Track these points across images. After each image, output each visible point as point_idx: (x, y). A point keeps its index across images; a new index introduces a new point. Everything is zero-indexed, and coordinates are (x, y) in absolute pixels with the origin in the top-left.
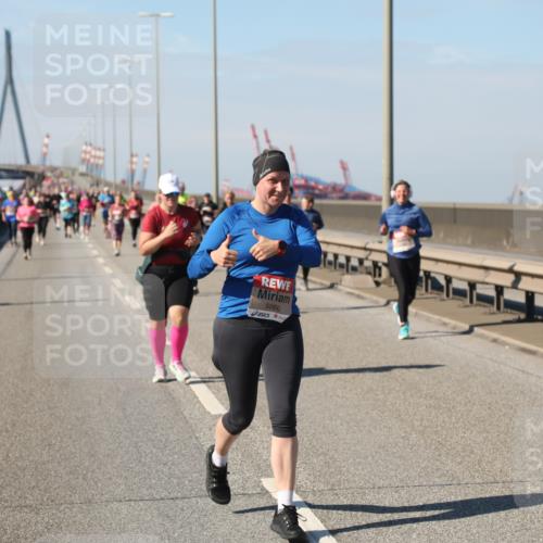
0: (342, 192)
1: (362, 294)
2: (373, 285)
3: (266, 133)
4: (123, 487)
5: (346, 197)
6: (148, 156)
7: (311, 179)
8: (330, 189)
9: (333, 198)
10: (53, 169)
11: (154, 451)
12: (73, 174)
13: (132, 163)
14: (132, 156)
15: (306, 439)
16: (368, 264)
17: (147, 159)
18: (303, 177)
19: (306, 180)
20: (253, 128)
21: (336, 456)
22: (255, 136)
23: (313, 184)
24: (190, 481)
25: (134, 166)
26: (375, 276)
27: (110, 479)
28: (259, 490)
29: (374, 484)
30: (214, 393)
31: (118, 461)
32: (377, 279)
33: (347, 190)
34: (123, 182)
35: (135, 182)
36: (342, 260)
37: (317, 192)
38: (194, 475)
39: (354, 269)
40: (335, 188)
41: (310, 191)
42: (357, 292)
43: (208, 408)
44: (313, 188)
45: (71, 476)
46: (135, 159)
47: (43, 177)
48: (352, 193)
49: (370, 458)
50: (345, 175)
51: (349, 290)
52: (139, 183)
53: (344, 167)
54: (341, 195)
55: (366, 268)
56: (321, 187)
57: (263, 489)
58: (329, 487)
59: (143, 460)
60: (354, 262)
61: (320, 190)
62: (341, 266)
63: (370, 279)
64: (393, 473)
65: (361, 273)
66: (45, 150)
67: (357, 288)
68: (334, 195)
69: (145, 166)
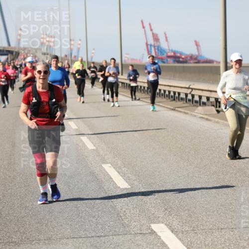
0: (196, 59)
1: (209, 118)
2: (216, 112)
3: (150, 24)
4: (69, 230)
5: (199, 62)
6: (80, 40)
7: (178, 52)
8: (189, 58)
9: (191, 63)
10: (24, 49)
11: (87, 209)
12: (36, 52)
13: (71, 45)
14: (71, 40)
15: (177, 201)
16: (212, 100)
17: (80, 42)
18: (172, 51)
19: (175, 53)
20: (142, 22)
21: (195, 211)
22: (144, 27)
23: (178, 55)
24: (109, 226)
25: (72, 46)
26: (216, 107)
27: (62, 226)
28: (150, 231)
29: (218, 227)
30: (121, 176)
31: (66, 215)
32: (218, 109)
33: (199, 58)
34: (66, 56)
35: (73, 56)
36: (197, 98)
37: (181, 60)
38: (111, 223)
39: (204, 104)
40: (191, 57)
41: (177, 59)
42: (206, 117)
43: (118, 185)
44: (179, 57)
45: (39, 225)
46: (72, 42)
47: (18, 54)
48: (202, 60)
49: (215, 212)
50: (198, 49)
51: (202, 116)
52: (75, 57)
53: (197, 44)
54: (196, 61)
55: (211, 102)
56: (183, 57)
57: (152, 230)
58: (192, 228)
59: (81, 215)
60: (204, 100)
61: (183, 58)
62: (196, 102)
63: (213, 109)
64: (230, 220)
65: (209, 105)
66: (19, 37)
67: (206, 115)
68: (191, 62)
69: (79, 46)
